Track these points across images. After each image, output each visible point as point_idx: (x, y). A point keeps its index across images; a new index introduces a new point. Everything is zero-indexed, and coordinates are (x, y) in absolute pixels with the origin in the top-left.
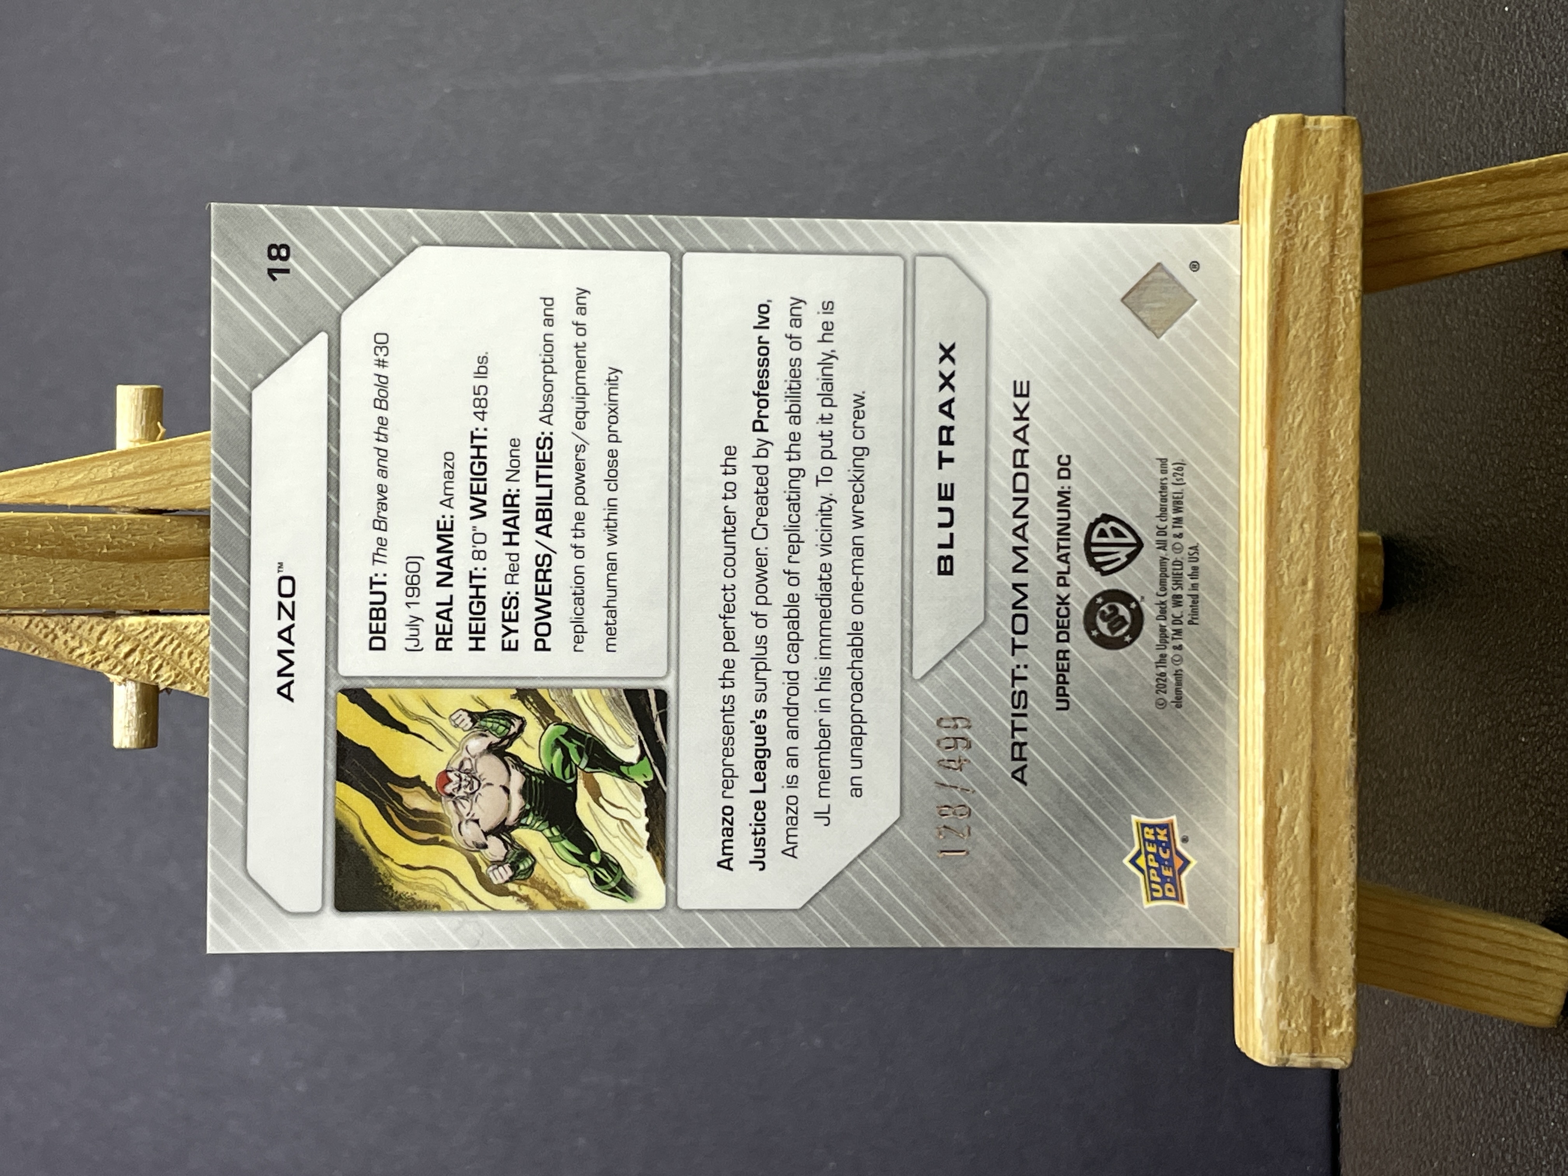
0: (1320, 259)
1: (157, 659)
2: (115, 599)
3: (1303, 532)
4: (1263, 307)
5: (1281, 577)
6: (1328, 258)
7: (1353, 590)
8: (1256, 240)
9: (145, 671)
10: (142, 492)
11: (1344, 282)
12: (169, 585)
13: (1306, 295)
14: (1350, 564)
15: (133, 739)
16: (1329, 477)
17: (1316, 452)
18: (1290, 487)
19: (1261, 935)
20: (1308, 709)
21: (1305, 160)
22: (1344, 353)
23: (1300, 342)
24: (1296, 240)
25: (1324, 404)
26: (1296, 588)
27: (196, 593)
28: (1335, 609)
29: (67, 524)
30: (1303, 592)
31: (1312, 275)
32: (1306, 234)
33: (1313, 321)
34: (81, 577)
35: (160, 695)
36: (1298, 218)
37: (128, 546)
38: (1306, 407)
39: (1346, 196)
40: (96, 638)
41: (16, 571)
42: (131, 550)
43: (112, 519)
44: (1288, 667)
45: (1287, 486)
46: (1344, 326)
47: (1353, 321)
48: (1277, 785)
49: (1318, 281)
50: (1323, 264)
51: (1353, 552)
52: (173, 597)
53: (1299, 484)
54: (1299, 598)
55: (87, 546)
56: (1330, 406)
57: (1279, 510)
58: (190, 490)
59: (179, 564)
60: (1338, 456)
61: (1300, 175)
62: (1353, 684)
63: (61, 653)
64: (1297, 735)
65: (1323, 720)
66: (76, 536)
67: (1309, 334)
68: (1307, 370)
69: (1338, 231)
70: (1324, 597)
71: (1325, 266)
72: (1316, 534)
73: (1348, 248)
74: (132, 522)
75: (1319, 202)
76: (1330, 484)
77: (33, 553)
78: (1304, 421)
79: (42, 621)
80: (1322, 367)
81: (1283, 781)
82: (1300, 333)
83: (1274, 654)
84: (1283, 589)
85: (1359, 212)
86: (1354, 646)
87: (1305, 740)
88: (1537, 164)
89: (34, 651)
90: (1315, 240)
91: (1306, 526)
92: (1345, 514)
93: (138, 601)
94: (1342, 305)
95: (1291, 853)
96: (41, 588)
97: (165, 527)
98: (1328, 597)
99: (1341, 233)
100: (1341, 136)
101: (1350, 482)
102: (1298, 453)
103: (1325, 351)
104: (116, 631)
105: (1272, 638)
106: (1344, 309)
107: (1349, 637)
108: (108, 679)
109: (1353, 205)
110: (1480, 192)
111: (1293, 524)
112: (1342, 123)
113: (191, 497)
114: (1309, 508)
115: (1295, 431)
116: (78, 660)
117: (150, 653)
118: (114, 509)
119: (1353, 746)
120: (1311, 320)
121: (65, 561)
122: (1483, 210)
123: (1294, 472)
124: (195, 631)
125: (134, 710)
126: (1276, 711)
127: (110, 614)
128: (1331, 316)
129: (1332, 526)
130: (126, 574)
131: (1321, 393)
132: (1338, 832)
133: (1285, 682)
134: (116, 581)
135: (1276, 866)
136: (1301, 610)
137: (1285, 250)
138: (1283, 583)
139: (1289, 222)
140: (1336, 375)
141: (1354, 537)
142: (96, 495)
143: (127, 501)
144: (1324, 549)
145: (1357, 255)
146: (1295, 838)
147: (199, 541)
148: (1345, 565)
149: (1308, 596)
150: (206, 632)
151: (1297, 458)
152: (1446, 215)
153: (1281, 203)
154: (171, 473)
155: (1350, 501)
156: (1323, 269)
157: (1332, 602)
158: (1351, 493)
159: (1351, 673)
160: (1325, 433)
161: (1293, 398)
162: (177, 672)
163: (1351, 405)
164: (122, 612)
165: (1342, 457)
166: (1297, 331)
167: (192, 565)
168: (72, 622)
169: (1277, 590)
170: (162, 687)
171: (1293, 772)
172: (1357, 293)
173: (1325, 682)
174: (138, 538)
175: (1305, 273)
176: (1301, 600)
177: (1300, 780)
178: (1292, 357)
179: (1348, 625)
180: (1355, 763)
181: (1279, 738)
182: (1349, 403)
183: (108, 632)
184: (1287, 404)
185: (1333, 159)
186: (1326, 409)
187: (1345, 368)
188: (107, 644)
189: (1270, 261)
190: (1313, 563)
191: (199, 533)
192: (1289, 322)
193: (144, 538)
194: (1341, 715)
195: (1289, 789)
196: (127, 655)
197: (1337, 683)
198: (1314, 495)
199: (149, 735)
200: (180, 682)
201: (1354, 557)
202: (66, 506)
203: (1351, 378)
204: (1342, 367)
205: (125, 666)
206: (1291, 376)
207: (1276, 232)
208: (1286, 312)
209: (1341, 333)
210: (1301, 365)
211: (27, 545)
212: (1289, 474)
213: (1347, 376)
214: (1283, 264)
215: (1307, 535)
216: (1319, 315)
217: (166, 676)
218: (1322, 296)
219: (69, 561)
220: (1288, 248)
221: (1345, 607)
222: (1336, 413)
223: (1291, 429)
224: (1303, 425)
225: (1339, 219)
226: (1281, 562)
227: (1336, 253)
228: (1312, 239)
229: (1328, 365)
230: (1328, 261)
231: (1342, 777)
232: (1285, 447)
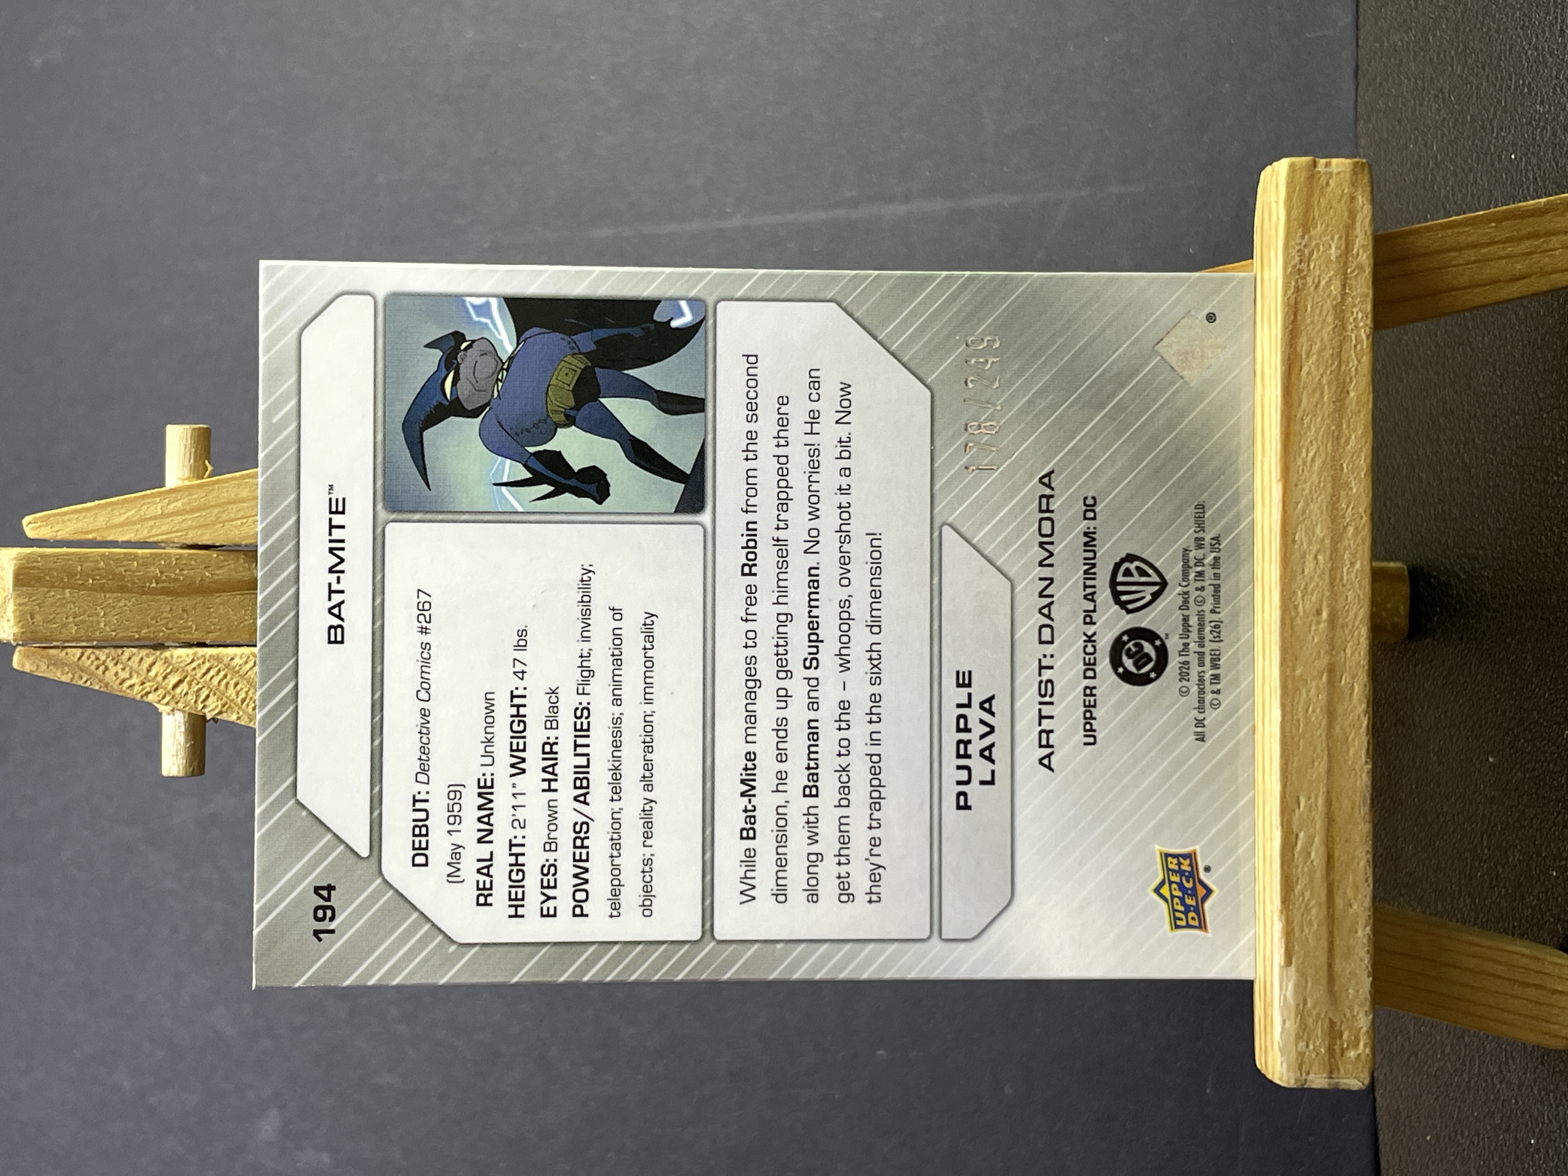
0: (1332, 297)
1: (204, 689)
2: (163, 631)
3: (1317, 563)
4: (1276, 344)
5: (1296, 607)
6: (1339, 297)
7: (1367, 620)
8: (1270, 280)
9: (193, 701)
10: (190, 528)
11: (1355, 319)
12: (215, 618)
13: (1317, 333)
14: (1364, 594)
15: (181, 767)
16: (1342, 509)
17: (1329, 485)
18: (1304, 520)
19: (1278, 958)
20: (1324, 736)
21: (1316, 202)
22: (1356, 388)
23: (1313, 379)
24: (1308, 278)
25: (1337, 438)
26: (1311, 617)
27: (242, 625)
28: (1349, 639)
29: (117, 559)
30: (1318, 623)
31: (1324, 313)
32: (1318, 273)
33: (1325, 358)
34: (131, 611)
35: (207, 724)
36: (1309, 258)
37: (176, 580)
38: (1319, 442)
39: (1357, 237)
40: (145, 670)
41: (69, 606)
42: (178, 584)
43: (160, 555)
44: (1304, 695)
45: (1301, 519)
46: (1356, 362)
47: (1364, 358)
48: (1293, 811)
49: (1330, 319)
50: (1335, 303)
51: (1366, 582)
52: (220, 629)
53: (1313, 518)
54: (1314, 628)
55: (137, 581)
56: (1343, 440)
57: (1294, 541)
58: (236, 527)
59: (226, 598)
60: (1352, 490)
61: (1312, 216)
62: (1367, 712)
63: (112, 684)
64: (1313, 762)
65: (1339, 747)
66: (125, 571)
67: (1321, 371)
68: (1319, 405)
69: (1349, 270)
70: (1338, 627)
71: (1337, 304)
72: (1329, 566)
73: (1359, 286)
74: (180, 557)
75: (1331, 242)
76: (1343, 516)
77: (83, 586)
78: (1317, 455)
79: (93, 653)
80: (1334, 402)
81: (1299, 807)
82: (1313, 369)
83: (1289, 682)
84: (1298, 619)
85: (1369, 252)
86: (1369, 676)
87: (1321, 766)
88: (1546, 204)
89: (86, 682)
90: (1327, 279)
91: (1320, 557)
92: (1358, 546)
93: (185, 633)
94: (1354, 342)
95: (1308, 878)
96: (92, 622)
97: (212, 562)
98: (1343, 627)
99: (1353, 272)
100: (1351, 178)
101: (1363, 514)
102: (1311, 487)
103: (1337, 387)
104: (165, 663)
105: (1288, 666)
106: (1355, 346)
107: (1364, 666)
108: (158, 709)
109: (1363, 245)
110: (1490, 230)
111: (1307, 556)
112: (1352, 166)
113: (237, 533)
114: (1323, 540)
115: (1308, 465)
116: (128, 691)
117: (197, 684)
118: (163, 545)
119: (1368, 772)
120: (1323, 357)
121: (115, 595)
122: (1493, 248)
123: (1308, 505)
124: (241, 662)
125: (182, 739)
126: (1292, 738)
127: (160, 646)
128: (1343, 353)
129: (1346, 557)
130: (174, 608)
131: (1333, 428)
132: (1354, 857)
133: (1300, 710)
134: (165, 615)
135: (1293, 891)
136: (1316, 640)
137: (1297, 289)
138: (1298, 613)
139: (1301, 261)
140: (1348, 411)
141: (1368, 569)
142: (146, 532)
143: (176, 537)
144: (1338, 580)
145: (1367, 295)
146: (1312, 862)
147: (244, 575)
148: (1359, 596)
149: (1323, 626)
150: (252, 663)
151: (1311, 492)
152: (1457, 254)
153: (1293, 243)
154: (216, 511)
155: (1363, 533)
156: (1335, 307)
157: (1347, 632)
158: (1364, 526)
159: (1365, 701)
160: (1338, 467)
161: (1306, 433)
162: (223, 702)
163: (1364, 440)
164: (171, 644)
165: (1354, 490)
166: (1310, 368)
167: (238, 598)
168: (122, 654)
169: (1292, 620)
170: (209, 717)
171: (1309, 798)
172: (1368, 329)
173: (1340, 710)
174: (185, 572)
175: (1318, 311)
176: (1315, 631)
177: (1316, 806)
178: (1305, 393)
179: (1362, 654)
180: (1370, 789)
181: (1295, 765)
182: (1361, 438)
183: (157, 664)
184: (1301, 439)
185: (1343, 202)
186: (1339, 444)
187: (1358, 402)
188: (156, 675)
189: (1283, 300)
190: (1327, 594)
191: (244, 568)
192: (1301, 359)
193: (192, 573)
194: (1356, 742)
195: (1305, 816)
196: (175, 686)
197: (1352, 711)
198: (1328, 528)
199: (196, 763)
200: (226, 712)
201: (1368, 589)
202: (117, 542)
203: (1363, 413)
204: (1354, 402)
205: (173, 697)
206: (1304, 411)
207: (1289, 271)
208: (1298, 350)
209: (1353, 369)
210: (1314, 401)
211: (79, 579)
212: (1303, 507)
213: (1359, 411)
214: (1296, 303)
215: (1321, 566)
216: (1331, 352)
217: (213, 706)
218: (1334, 333)
219: (119, 595)
220: (1301, 287)
221: (1359, 636)
222: (1349, 447)
223: (1304, 463)
224: (1316, 459)
225: (1350, 259)
226: (1295, 593)
227: (1347, 291)
228: (1324, 278)
229: (1340, 401)
230: (1339, 300)
231: (1357, 804)
232: (1299, 480)
